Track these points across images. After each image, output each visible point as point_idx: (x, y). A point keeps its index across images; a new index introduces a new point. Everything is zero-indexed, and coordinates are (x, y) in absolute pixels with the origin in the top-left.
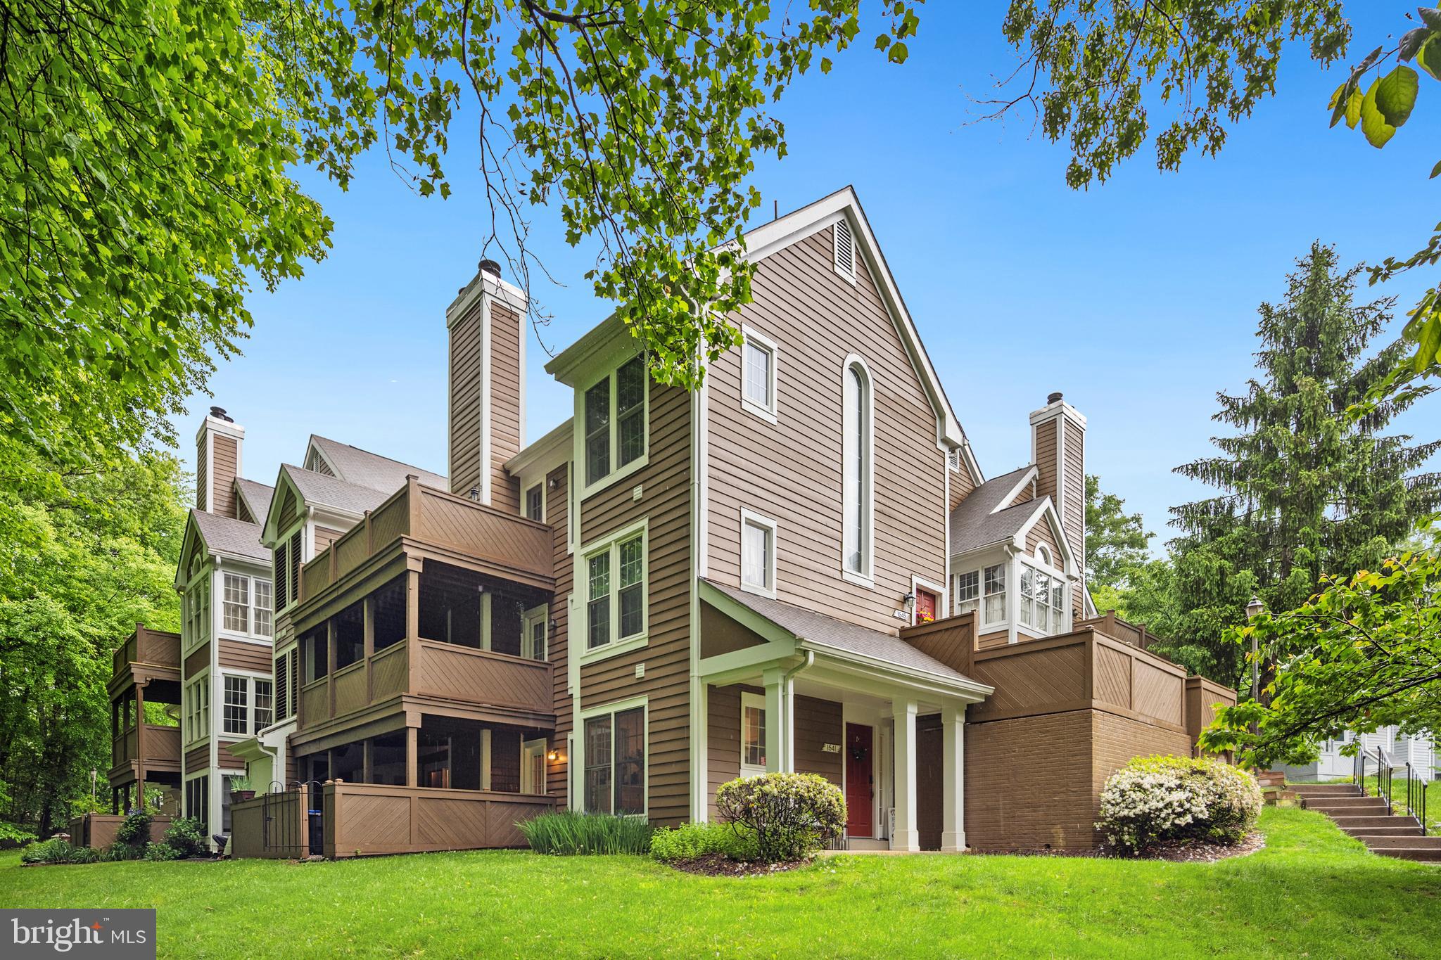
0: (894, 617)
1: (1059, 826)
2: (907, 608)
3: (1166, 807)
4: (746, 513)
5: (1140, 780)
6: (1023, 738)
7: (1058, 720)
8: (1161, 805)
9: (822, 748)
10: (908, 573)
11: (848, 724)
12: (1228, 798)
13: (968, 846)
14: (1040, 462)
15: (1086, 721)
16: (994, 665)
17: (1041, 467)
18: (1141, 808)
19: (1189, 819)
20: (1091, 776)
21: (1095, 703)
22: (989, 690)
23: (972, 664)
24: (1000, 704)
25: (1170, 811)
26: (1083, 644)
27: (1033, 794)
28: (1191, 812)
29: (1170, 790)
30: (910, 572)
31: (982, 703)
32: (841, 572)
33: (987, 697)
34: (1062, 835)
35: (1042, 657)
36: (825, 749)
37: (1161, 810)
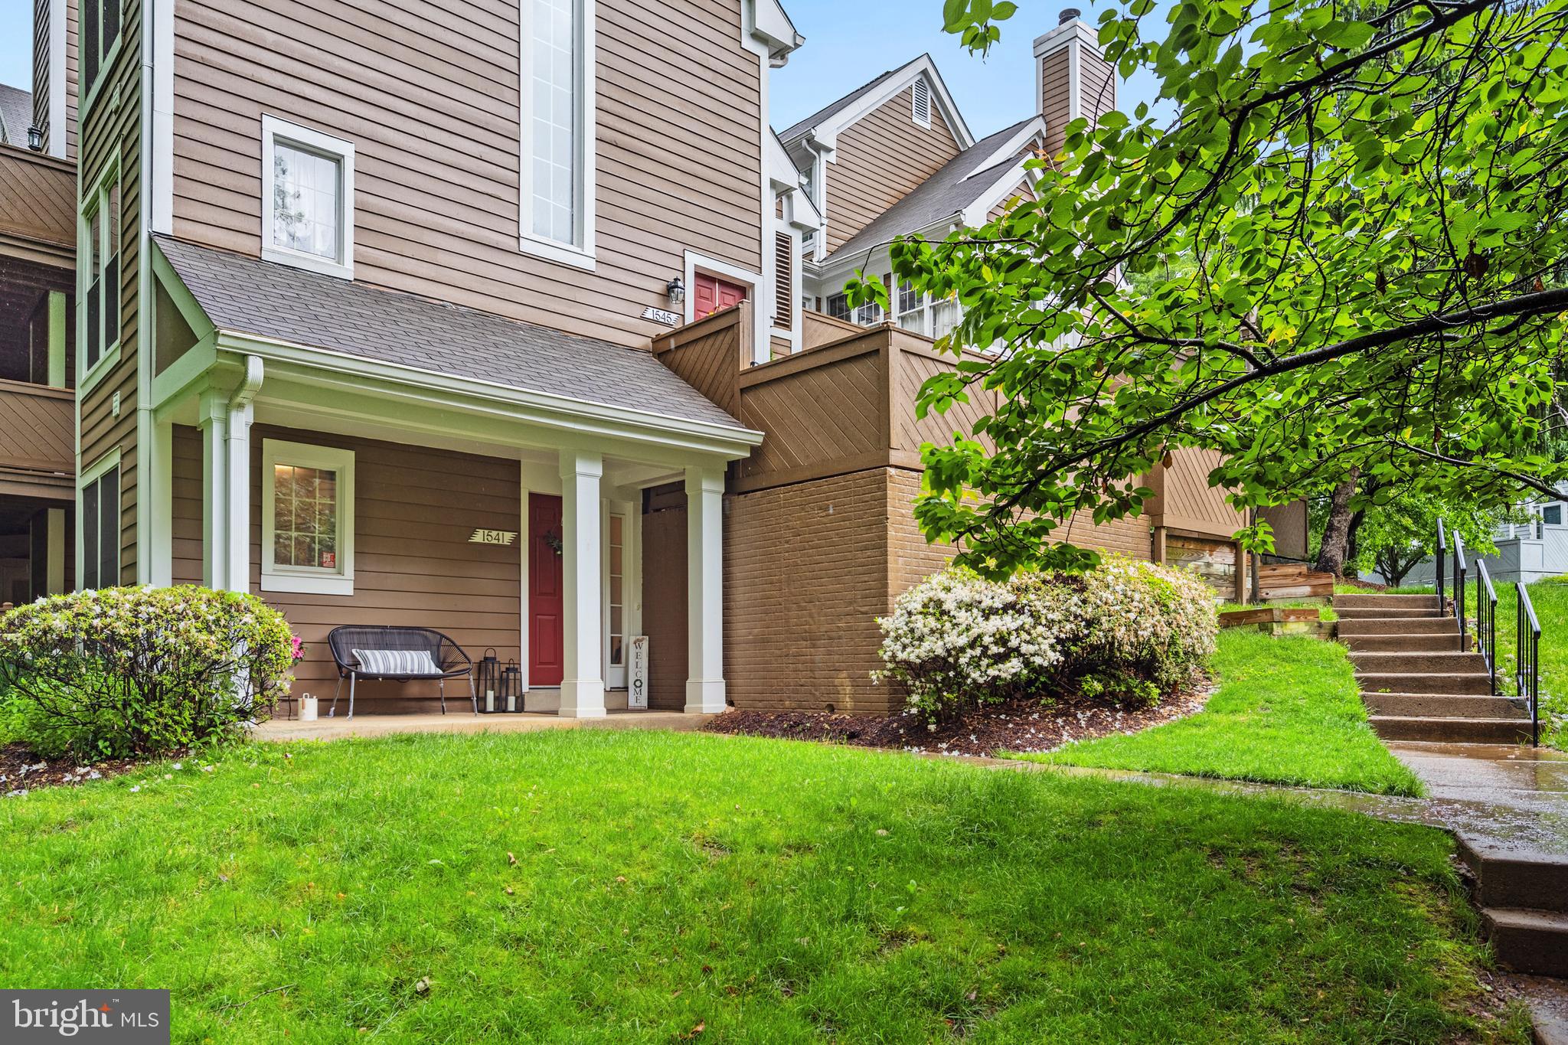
0: (642, 318)
1: (844, 674)
2: (676, 306)
3: (972, 645)
4: (272, 125)
5: (942, 595)
6: (799, 518)
7: (844, 488)
8: (962, 641)
9: (470, 536)
10: (677, 248)
11: (532, 496)
12: (1106, 626)
13: (730, 703)
14: (1049, 110)
15: (879, 489)
16: (763, 393)
17: (1048, 119)
18: (934, 646)
19: (1014, 665)
20: (886, 586)
21: (895, 457)
22: (756, 437)
23: (738, 394)
24: (774, 461)
25: (978, 651)
26: (877, 351)
27: (811, 616)
28: (1021, 655)
29: (987, 613)
30: (680, 247)
31: (745, 460)
32: (518, 238)
33: (754, 450)
34: (848, 689)
35: (824, 377)
36: (479, 537)
37: (962, 650)
